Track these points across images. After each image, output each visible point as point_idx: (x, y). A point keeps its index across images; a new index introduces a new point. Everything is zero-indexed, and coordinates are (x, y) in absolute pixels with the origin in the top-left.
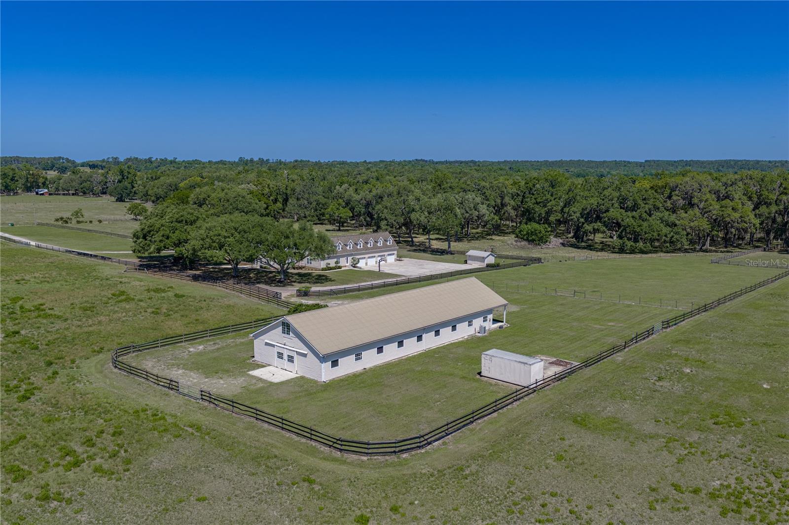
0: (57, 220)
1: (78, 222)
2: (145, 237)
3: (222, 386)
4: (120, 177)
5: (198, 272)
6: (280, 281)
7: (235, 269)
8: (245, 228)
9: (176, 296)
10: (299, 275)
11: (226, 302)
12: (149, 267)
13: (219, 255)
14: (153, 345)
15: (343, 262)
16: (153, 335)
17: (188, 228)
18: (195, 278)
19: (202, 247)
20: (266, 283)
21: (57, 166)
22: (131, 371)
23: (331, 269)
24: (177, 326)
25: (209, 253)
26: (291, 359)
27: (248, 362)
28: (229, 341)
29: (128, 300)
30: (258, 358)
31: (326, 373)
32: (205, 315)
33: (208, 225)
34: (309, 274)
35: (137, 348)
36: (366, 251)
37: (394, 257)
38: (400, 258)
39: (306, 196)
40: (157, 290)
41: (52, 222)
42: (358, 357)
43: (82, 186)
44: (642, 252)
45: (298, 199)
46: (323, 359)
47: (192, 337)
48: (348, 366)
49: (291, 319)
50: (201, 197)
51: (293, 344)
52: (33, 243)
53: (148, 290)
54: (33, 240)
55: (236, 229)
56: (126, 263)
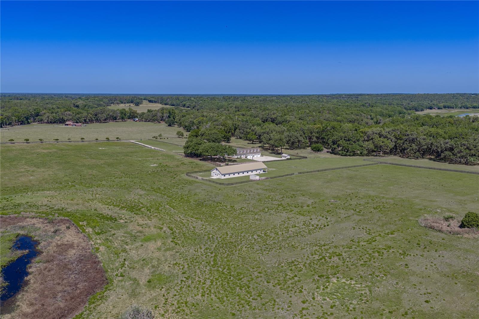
0: (153, 138)
1: (160, 139)
2: (187, 148)
3: (207, 178)
4: (169, 114)
5: (201, 158)
6: (223, 161)
7: (211, 158)
8: (214, 147)
9: (196, 164)
10: (229, 160)
11: (208, 166)
12: (188, 156)
13: (207, 154)
14: (193, 173)
15: (242, 156)
16: (192, 171)
17: (199, 146)
18: (201, 160)
19: (203, 152)
20: (219, 162)
21: (135, 102)
22: (189, 176)
23: (238, 158)
24: (196, 170)
25: (205, 153)
26: (217, 175)
27: (210, 175)
28: (207, 173)
29: (185, 164)
30: (212, 175)
31: (223, 177)
32: (202, 168)
33: (204, 146)
34: (232, 160)
35: (190, 173)
36: (250, 153)
37: (260, 155)
38: (262, 155)
39: (243, 128)
40: (191, 163)
41: (151, 138)
42: (229, 175)
43: (153, 118)
44: (350, 155)
45: (240, 130)
46: (222, 175)
47: (200, 172)
48: (227, 177)
49: (217, 168)
50: (203, 133)
51: (218, 172)
52: (153, 148)
53: (189, 163)
54: (153, 146)
55: (211, 147)
56: (182, 155)
